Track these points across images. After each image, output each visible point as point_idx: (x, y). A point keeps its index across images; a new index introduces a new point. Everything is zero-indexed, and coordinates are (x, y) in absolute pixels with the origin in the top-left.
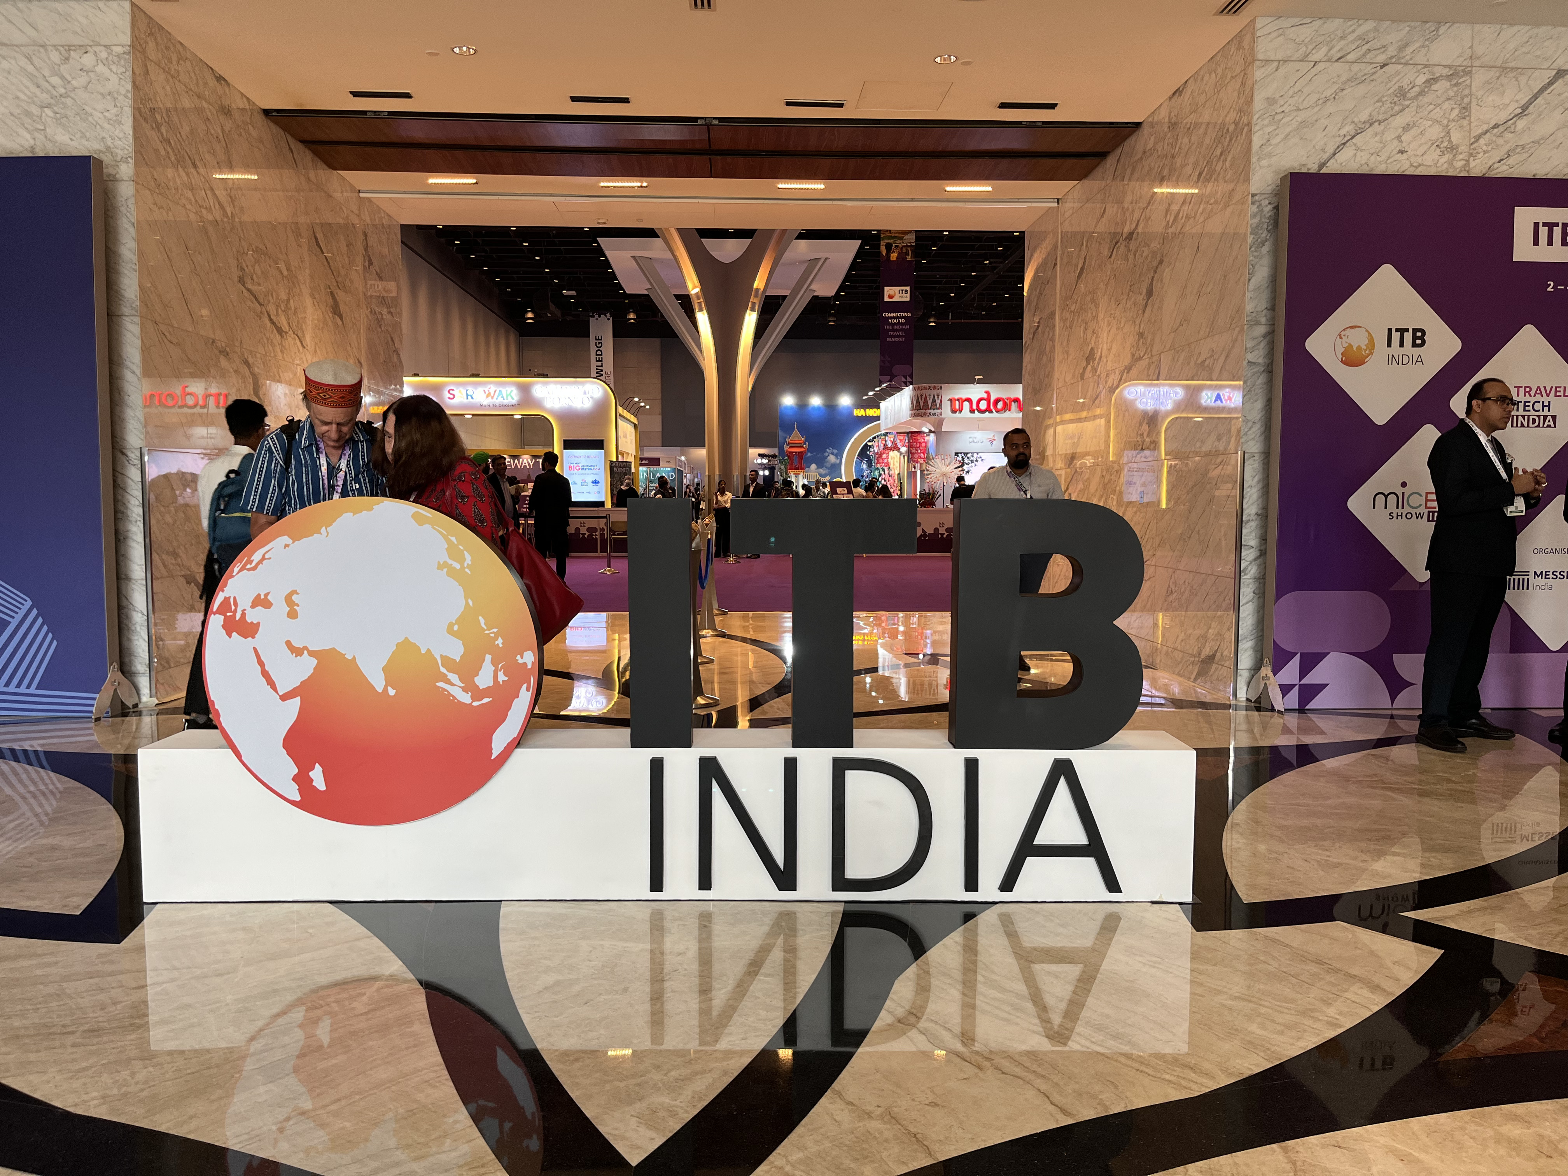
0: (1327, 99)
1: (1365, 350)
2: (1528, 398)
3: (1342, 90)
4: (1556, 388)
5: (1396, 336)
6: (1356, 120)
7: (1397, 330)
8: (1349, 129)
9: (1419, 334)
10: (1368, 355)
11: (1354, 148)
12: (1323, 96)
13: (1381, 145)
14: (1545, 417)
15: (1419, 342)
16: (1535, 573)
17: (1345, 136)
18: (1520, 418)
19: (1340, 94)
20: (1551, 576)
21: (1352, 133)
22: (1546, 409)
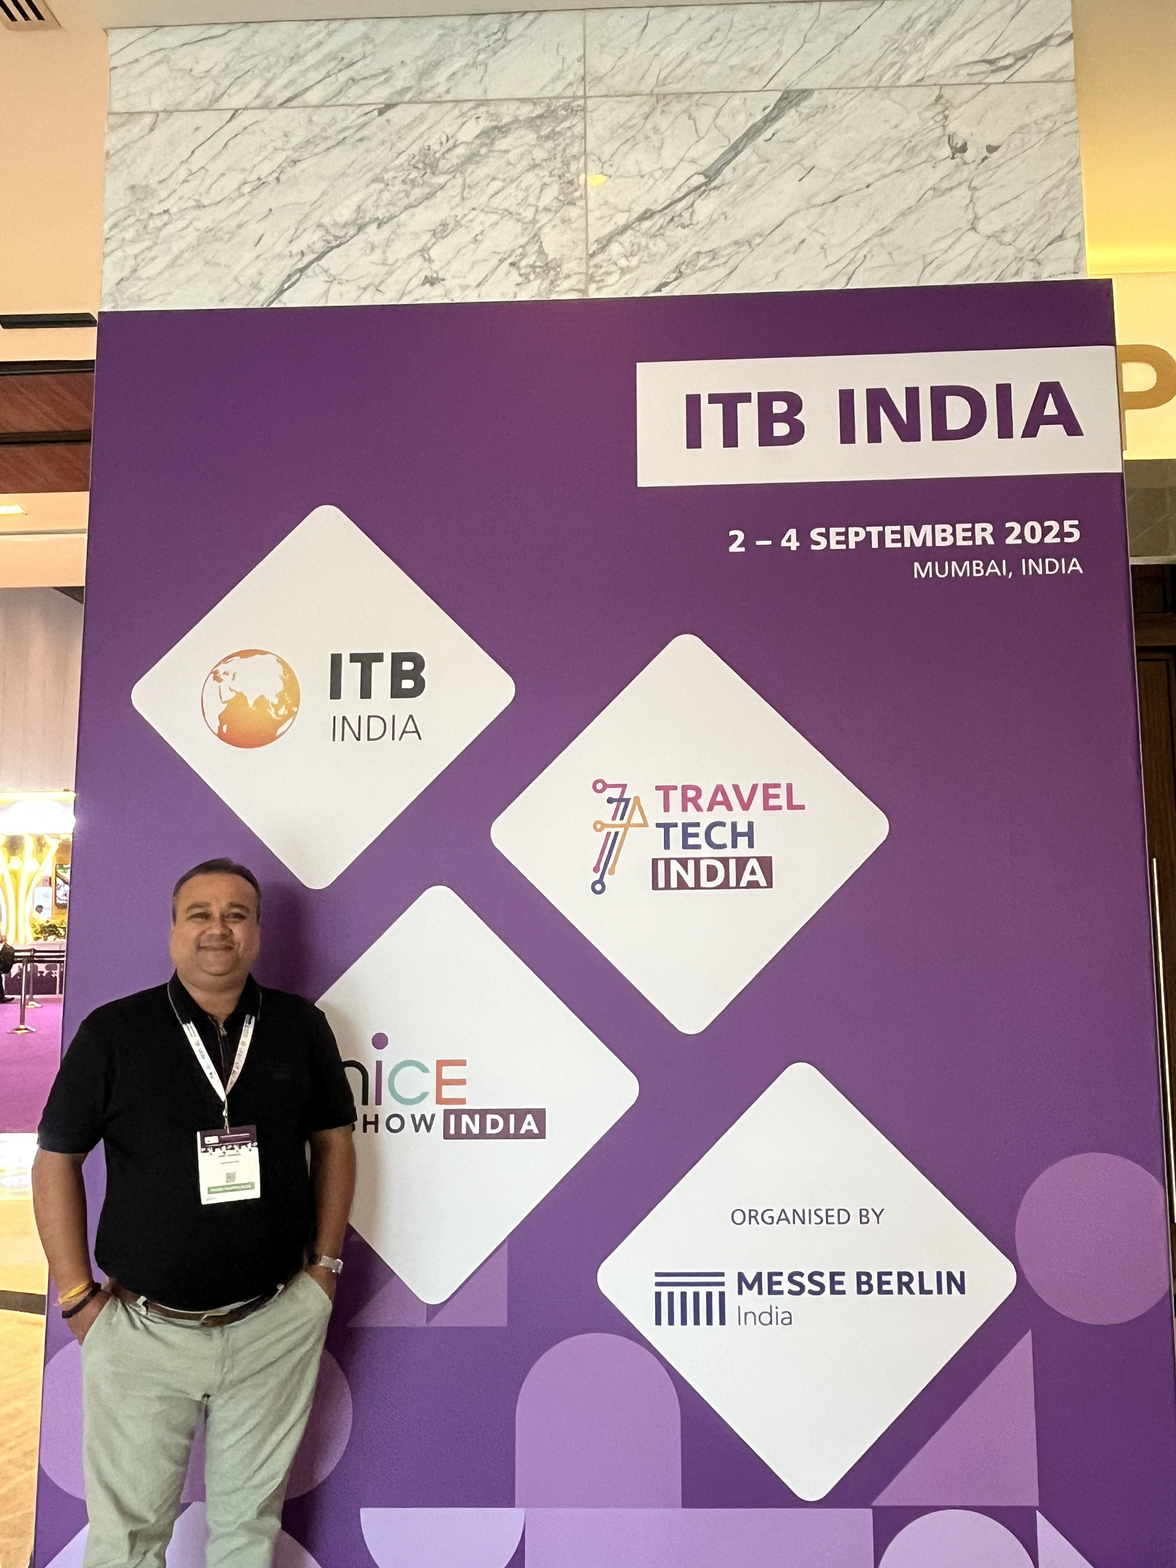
0: (261, 183)
1: (277, 708)
2: (692, 815)
3: (295, 162)
4: (766, 787)
5: (351, 673)
6: (327, 220)
7: (354, 658)
8: (312, 238)
9: (408, 666)
10: (285, 719)
11: (323, 277)
12: (253, 177)
13: (383, 270)
14: (742, 863)
15: (408, 684)
16: (741, 1277)
17: (303, 254)
18: (675, 867)
19: (290, 171)
20: (786, 1286)
21: (320, 247)
22: (743, 841)
